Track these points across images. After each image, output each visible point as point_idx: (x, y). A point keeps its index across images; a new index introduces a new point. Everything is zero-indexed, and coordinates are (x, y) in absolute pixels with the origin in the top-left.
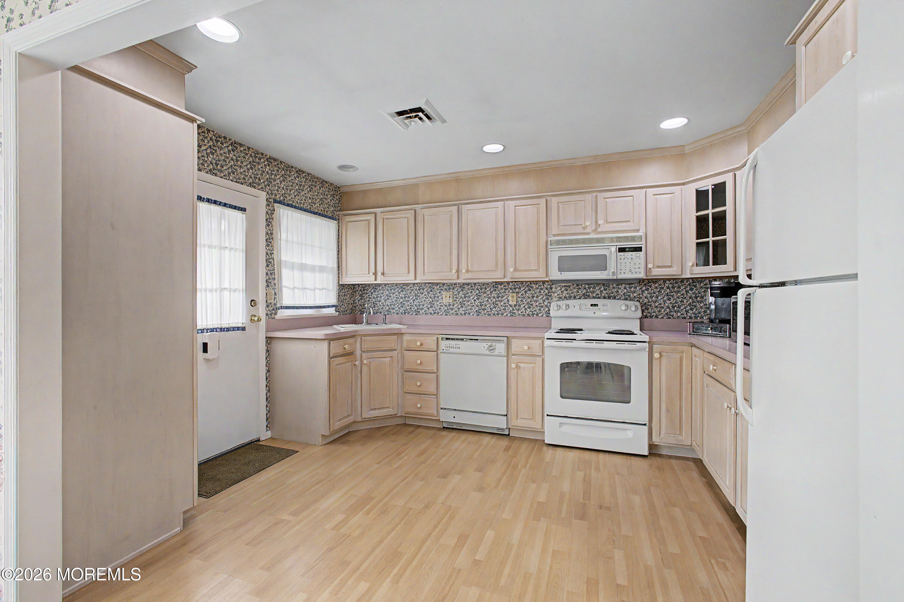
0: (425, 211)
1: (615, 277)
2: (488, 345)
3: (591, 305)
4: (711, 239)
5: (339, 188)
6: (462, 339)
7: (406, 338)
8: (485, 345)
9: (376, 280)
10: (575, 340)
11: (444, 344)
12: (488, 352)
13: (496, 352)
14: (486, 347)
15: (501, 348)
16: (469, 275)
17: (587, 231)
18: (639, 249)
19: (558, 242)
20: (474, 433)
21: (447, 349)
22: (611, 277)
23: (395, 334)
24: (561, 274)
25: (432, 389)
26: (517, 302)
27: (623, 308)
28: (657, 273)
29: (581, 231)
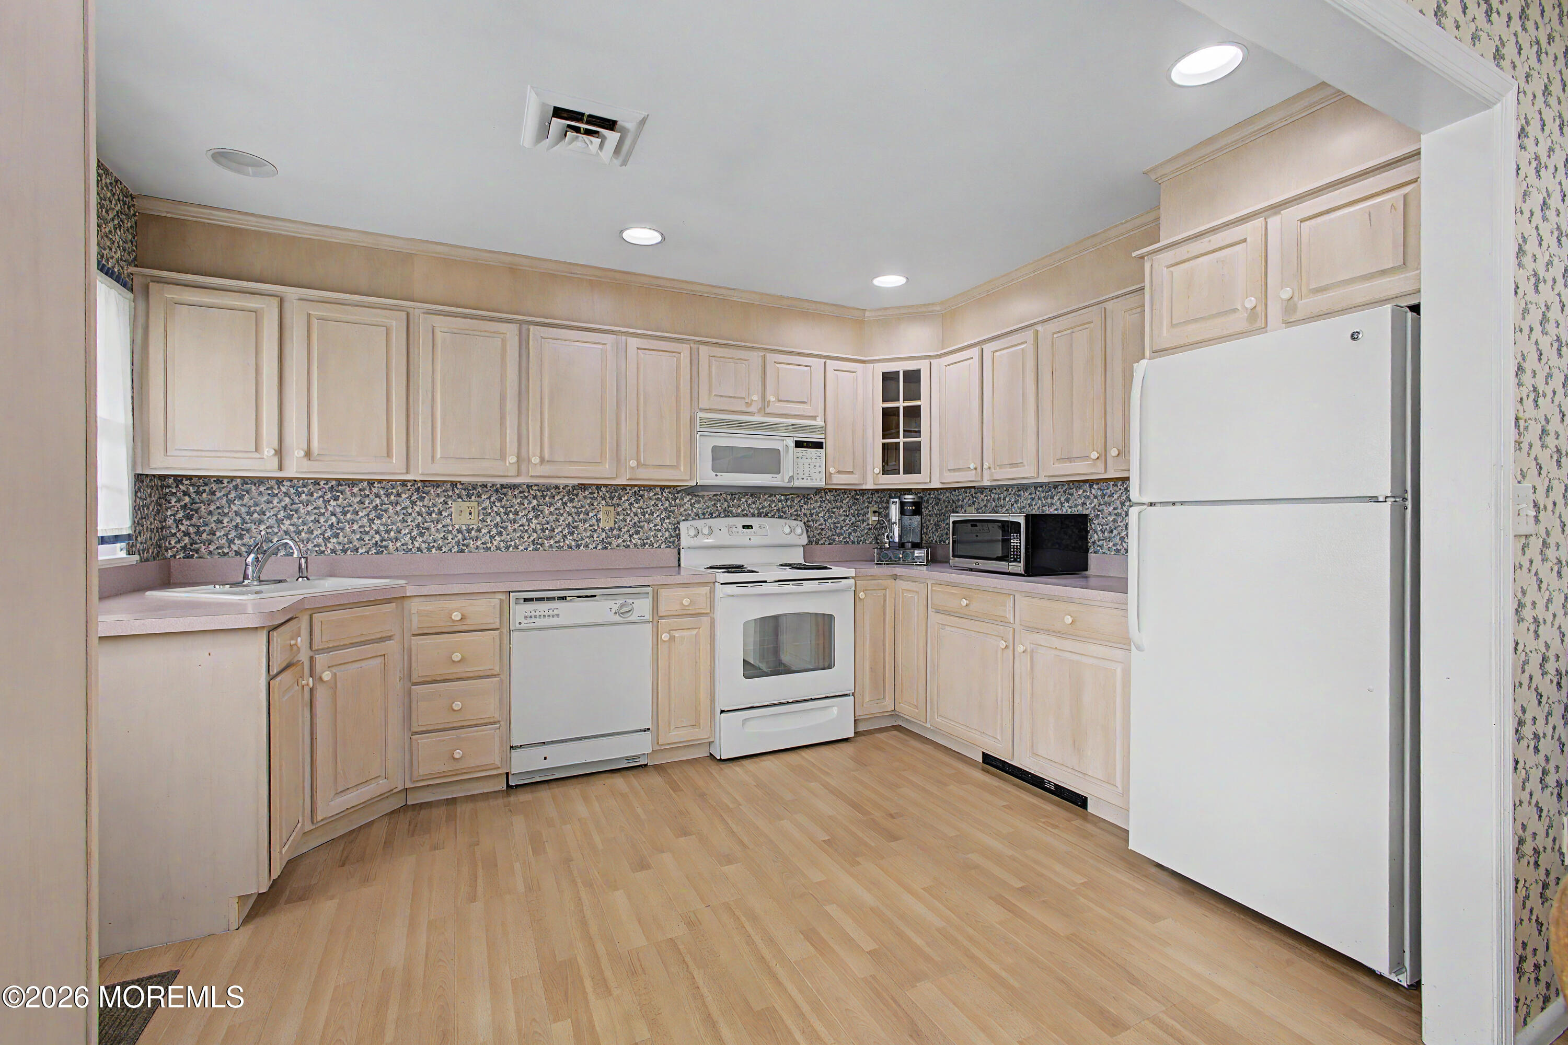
0: (438, 320)
1: (791, 485)
2: (618, 605)
3: (744, 527)
4: (901, 440)
5: (133, 198)
6: (564, 598)
7: (415, 606)
8: (613, 605)
9: (281, 468)
10: (765, 582)
11: (520, 611)
12: (617, 618)
13: (634, 617)
14: (615, 608)
15: (643, 607)
16: (546, 470)
17: (751, 409)
18: (819, 445)
19: (712, 423)
20: (585, 779)
21: (529, 620)
22: (786, 484)
23: (389, 601)
24: (716, 475)
25: (491, 709)
26: (615, 523)
27: (787, 530)
28: (840, 481)
29: (744, 409)
